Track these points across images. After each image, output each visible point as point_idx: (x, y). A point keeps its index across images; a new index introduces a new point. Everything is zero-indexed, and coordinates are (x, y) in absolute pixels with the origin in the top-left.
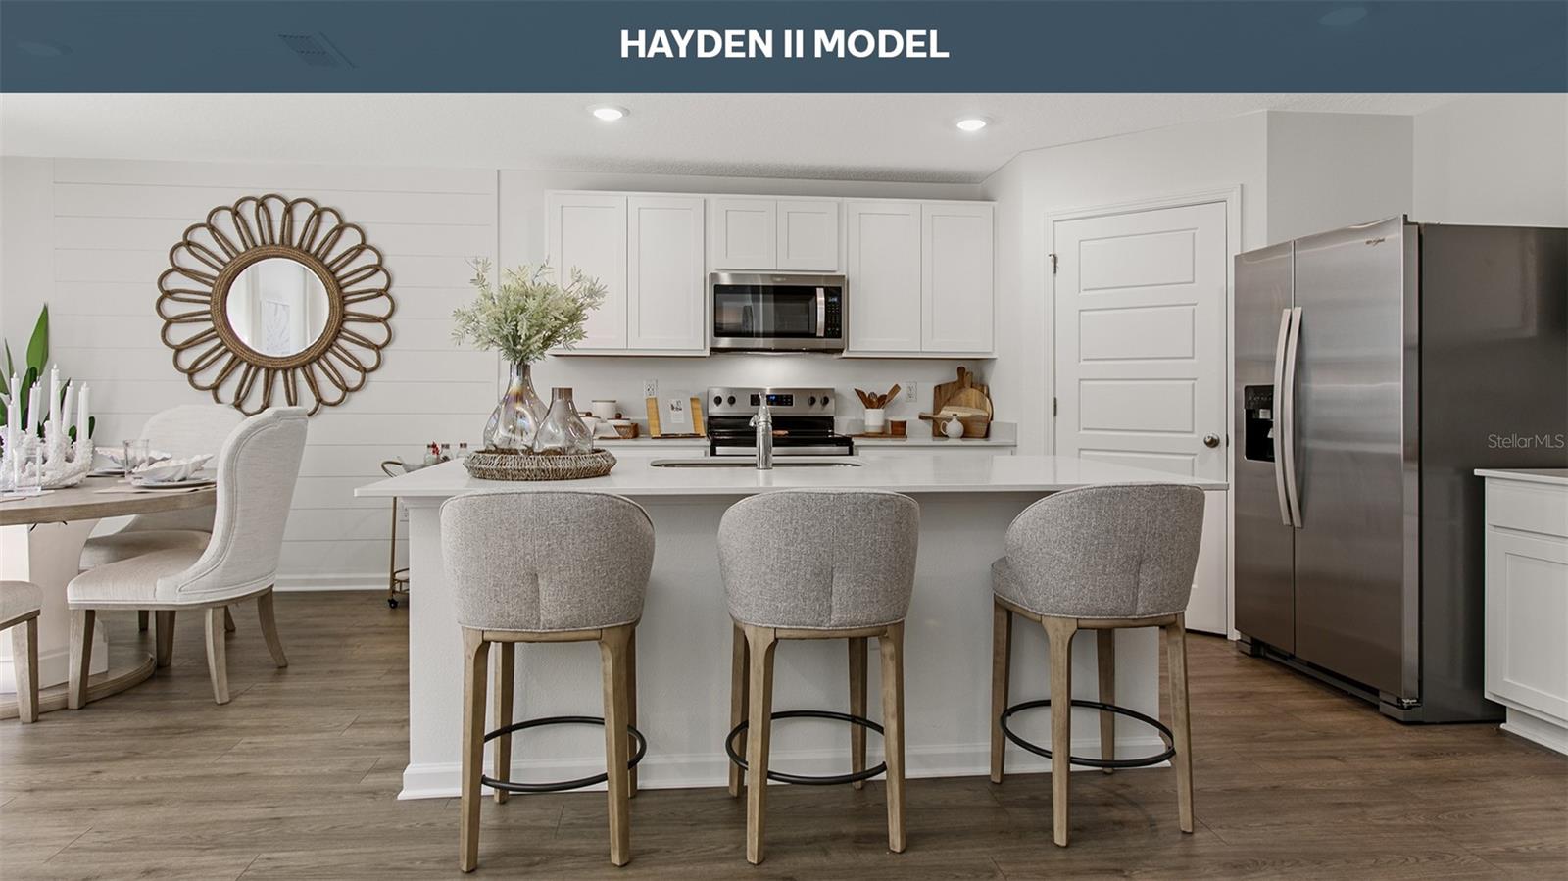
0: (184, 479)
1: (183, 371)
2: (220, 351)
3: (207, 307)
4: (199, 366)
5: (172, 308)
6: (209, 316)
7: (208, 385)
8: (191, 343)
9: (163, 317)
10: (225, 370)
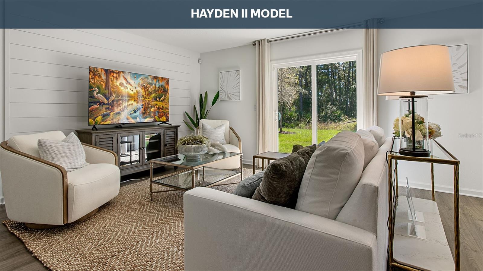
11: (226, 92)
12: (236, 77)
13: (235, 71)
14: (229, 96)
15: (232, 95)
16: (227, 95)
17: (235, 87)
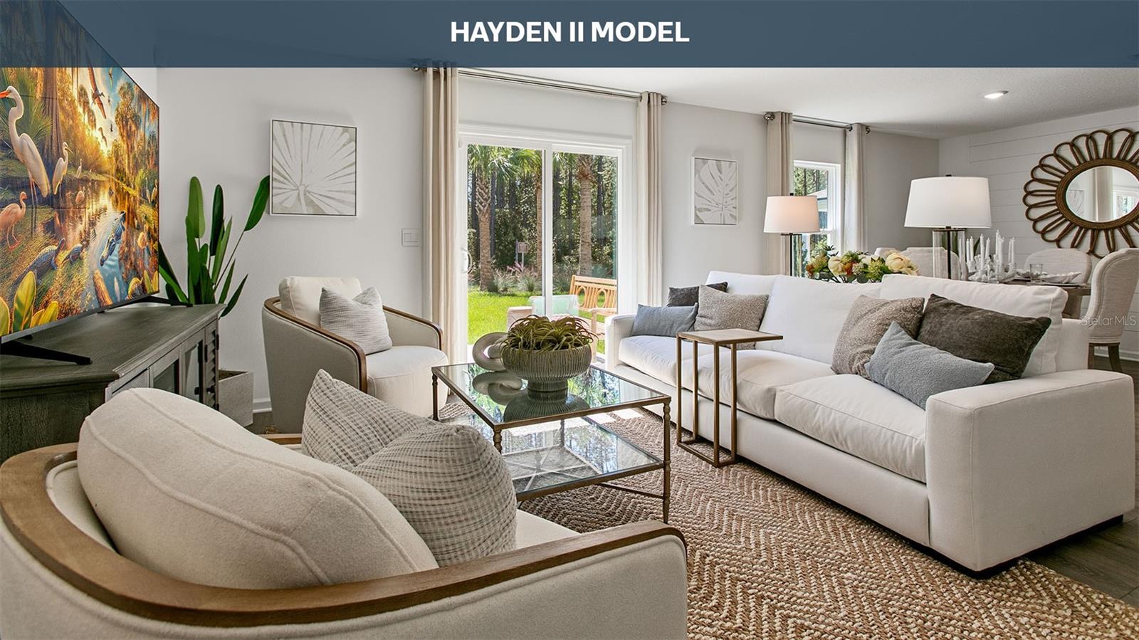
0: (1067, 283)
1: (1039, 232)
2: (1061, 221)
3: (1054, 198)
4: (1048, 229)
5: (1032, 200)
6: (1054, 202)
7: (1054, 239)
8: (1042, 218)
9: (1027, 205)
10: (1065, 231)
11: (302, 189)
12: (344, 145)
13: (341, 129)
14: (312, 201)
15: (323, 199)
16: (307, 199)
17: (337, 175)
